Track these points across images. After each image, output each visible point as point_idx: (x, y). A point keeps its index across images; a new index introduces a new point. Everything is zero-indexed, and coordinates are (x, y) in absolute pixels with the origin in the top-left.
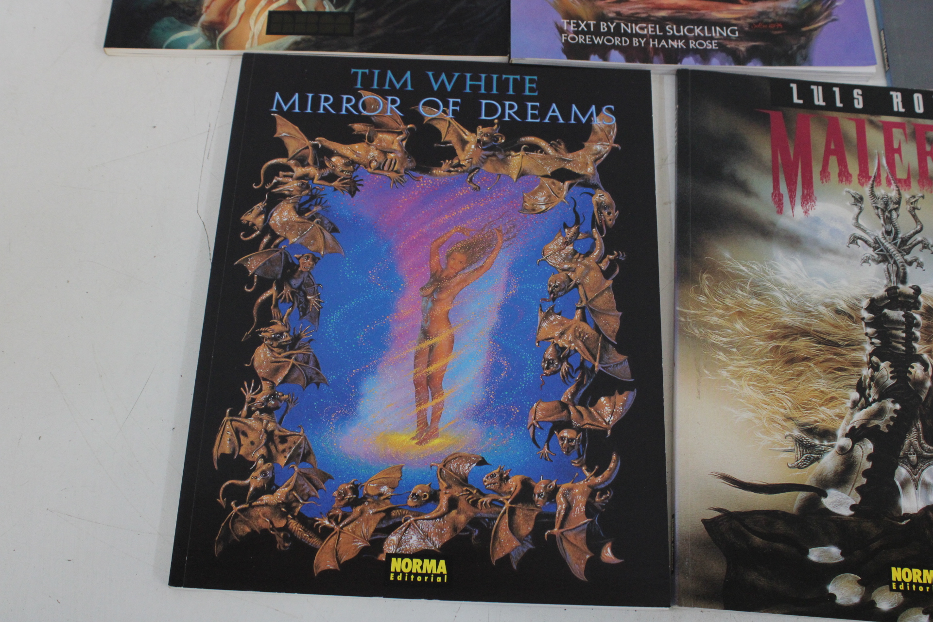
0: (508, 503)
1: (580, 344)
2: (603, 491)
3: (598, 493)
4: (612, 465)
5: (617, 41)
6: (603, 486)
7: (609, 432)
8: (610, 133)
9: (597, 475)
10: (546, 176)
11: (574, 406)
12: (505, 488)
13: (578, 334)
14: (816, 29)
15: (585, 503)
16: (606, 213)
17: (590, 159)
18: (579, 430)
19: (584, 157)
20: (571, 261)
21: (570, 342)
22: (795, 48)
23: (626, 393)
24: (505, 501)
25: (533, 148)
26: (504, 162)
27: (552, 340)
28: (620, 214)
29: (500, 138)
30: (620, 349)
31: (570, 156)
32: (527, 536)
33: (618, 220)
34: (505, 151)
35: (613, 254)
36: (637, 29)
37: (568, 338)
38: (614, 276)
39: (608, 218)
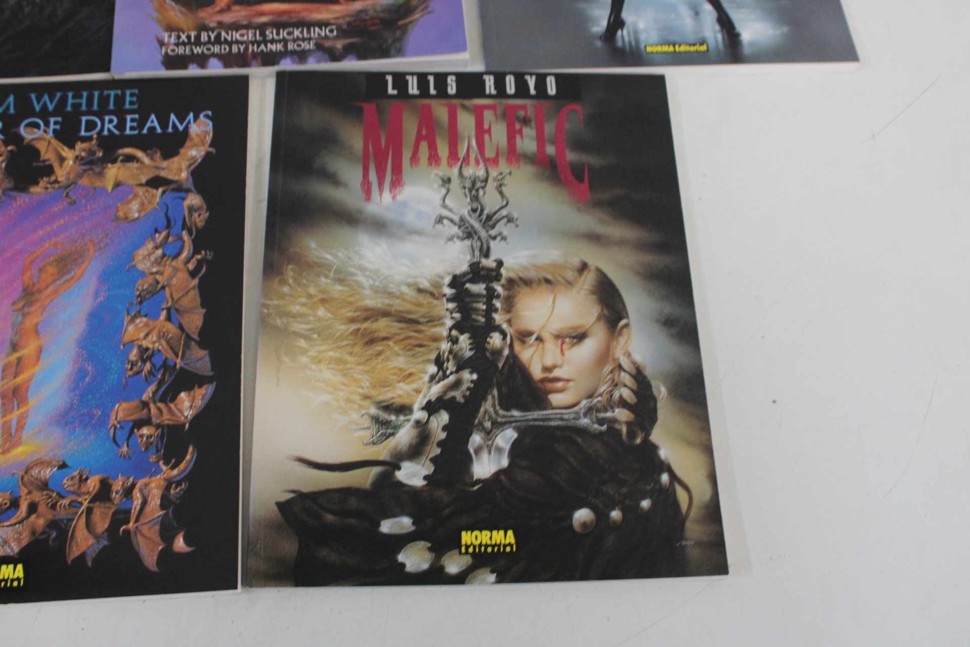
0: (86, 504)
1: (164, 343)
2: (179, 483)
3: (174, 486)
4: (188, 457)
5: (216, 49)
6: (178, 478)
7: (187, 426)
8: (205, 137)
9: (173, 468)
10: (141, 185)
11: (155, 403)
12: (84, 489)
13: (162, 334)
14: (411, 22)
15: (160, 496)
16: (196, 215)
17: (184, 164)
18: (158, 426)
19: (179, 163)
20: (159, 264)
21: (154, 343)
22: (390, 41)
23: (205, 387)
24: (84, 502)
25: (130, 158)
26: (101, 175)
27: (136, 342)
28: (210, 214)
29: (98, 152)
30: (202, 345)
31: (165, 164)
32: (103, 533)
33: (208, 222)
34: (102, 164)
35: (200, 253)
36: (237, 36)
37: (152, 338)
38: (201, 275)
39: (198, 220)
